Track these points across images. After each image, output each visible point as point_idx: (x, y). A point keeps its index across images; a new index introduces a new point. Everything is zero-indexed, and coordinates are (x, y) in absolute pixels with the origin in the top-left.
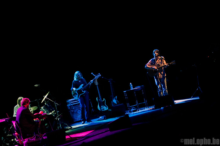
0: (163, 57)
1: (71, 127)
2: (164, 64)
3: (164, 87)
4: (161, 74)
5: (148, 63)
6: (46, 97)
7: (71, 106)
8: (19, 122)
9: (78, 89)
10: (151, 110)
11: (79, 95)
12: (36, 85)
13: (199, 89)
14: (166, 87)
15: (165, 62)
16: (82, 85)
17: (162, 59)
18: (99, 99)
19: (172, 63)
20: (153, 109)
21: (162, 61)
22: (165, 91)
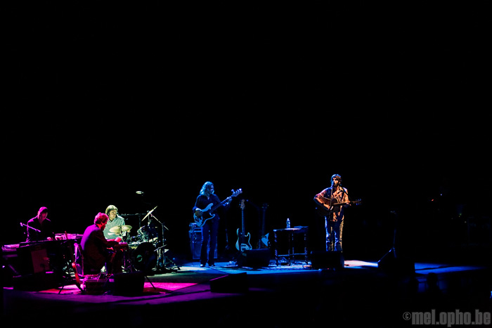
0: (346, 190)
1: (179, 269)
2: (344, 200)
3: (338, 236)
4: (337, 215)
5: (320, 194)
6: (150, 212)
7: (194, 233)
8: (83, 248)
9: (203, 211)
10: (304, 269)
11: (204, 221)
12: (139, 192)
13: (392, 250)
14: (341, 237)
15: (347, 198)
16: (212, 204)
17: (344, 192)
18: (240, 231)
19: (357, 202)
20: (308, 268)
21: (343, 195)
22: (338, 243)
